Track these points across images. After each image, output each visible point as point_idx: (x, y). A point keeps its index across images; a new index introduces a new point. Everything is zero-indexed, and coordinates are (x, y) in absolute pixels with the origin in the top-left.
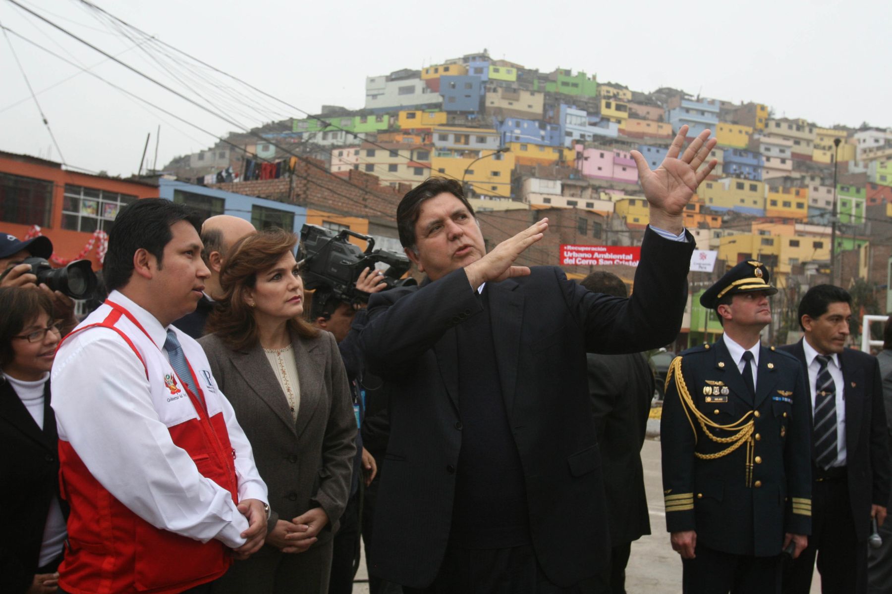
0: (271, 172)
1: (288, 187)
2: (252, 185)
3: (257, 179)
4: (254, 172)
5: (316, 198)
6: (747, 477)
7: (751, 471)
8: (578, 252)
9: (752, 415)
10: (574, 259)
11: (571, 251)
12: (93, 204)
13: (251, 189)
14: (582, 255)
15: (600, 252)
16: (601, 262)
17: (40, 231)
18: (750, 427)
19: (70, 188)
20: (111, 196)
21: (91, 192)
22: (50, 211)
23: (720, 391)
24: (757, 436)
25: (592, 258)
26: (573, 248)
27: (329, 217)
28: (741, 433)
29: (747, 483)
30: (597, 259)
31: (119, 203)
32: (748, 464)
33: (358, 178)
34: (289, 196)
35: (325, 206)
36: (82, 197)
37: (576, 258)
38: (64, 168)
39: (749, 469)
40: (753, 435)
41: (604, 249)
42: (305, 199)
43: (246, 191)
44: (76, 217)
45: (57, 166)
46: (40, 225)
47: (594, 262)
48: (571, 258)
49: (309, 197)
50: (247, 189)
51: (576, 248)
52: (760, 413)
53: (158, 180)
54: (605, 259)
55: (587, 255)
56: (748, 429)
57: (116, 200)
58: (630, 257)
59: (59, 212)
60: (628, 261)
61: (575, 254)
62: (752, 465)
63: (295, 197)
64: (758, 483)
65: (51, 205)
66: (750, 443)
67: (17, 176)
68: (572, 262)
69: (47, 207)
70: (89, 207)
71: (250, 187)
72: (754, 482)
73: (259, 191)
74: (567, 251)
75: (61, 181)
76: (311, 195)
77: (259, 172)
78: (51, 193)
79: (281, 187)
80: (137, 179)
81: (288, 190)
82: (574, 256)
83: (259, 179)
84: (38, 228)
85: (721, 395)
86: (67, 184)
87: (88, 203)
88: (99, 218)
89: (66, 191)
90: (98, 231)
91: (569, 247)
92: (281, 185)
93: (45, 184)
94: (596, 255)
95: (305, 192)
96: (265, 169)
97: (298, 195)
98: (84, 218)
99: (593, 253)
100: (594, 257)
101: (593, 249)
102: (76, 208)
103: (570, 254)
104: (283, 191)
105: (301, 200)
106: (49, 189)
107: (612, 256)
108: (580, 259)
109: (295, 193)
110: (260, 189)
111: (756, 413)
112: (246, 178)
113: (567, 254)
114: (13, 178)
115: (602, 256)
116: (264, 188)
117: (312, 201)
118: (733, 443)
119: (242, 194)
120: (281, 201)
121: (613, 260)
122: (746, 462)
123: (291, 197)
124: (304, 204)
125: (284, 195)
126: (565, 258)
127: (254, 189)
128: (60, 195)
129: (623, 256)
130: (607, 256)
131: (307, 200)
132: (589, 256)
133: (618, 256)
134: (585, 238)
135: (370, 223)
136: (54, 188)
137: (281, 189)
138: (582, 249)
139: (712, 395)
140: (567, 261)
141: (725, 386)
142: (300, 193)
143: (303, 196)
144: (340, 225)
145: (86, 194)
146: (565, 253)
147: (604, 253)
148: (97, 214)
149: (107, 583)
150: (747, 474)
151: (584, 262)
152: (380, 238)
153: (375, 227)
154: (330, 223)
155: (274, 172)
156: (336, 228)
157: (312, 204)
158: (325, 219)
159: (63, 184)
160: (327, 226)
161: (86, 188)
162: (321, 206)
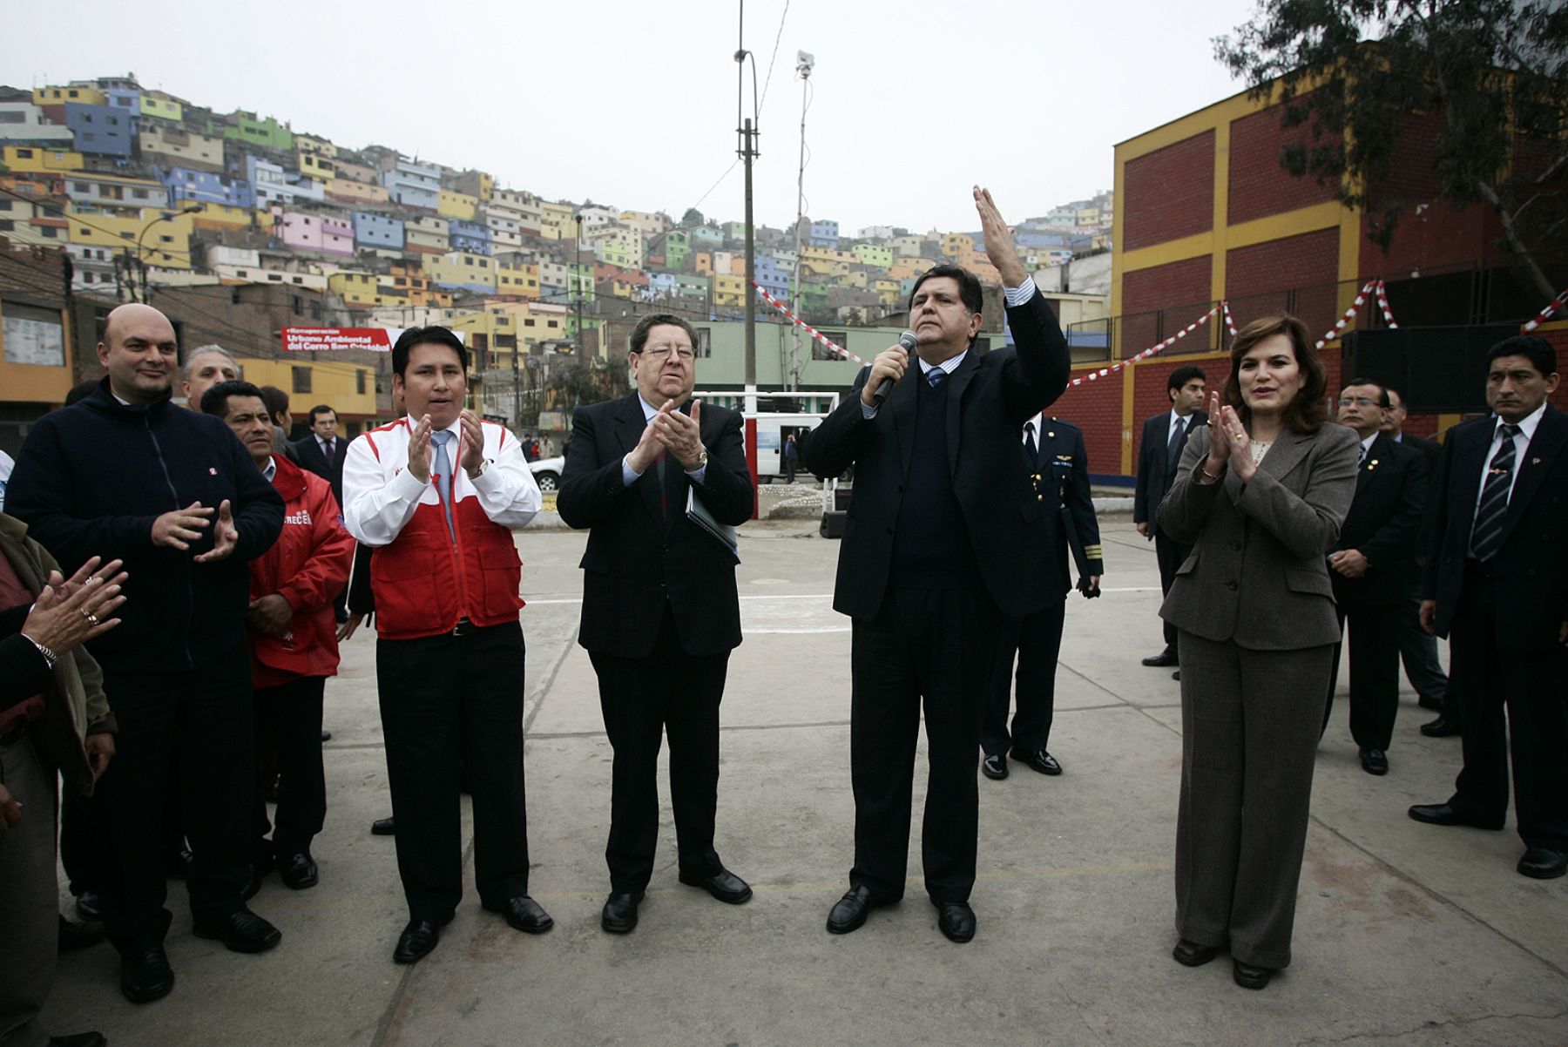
8: (305, 335)
9: (1035, 478)
10: (300, 344)
11: (297, 335)
14: (311, 339)
15: (332, 336)
16: (334, 346)
24: (1040, 497)
25: (323, 343)
26: (298, 331)
30: (329, 344)
37: (303, 343)
41: (337, 332)
47: (326, 347)
48: (297, 343)
51: (302, 331)
52: (1042, 476)
54: (338, 343)
55: (316, 339)
58: (369, 340)
60: (366, 344)
61: (301, 338)
68: (299, 347)
74: (291, 334)
82: (300, 340)
91: (293, 330)
94: (327, 339)
99: (323, 336)
100: (325, 340)
101: (323, 332)
103: (294, 338)
107: (346, 339)
108: (309, 344)
113: (291, 338)
115: (335, 339)
121: (349, 344)
126: (289, 342)
129: (360, 339)
130: (340, 339)
132: (320, 340)
133: (355, 340)
134: (302, 318)
135: (4, 301)
138: (310, 332)
140: (291, 347)
146: (289, 337)
147: (336, 335)
151: (314, 347)
152: (22, 321)
153: (14, 306)
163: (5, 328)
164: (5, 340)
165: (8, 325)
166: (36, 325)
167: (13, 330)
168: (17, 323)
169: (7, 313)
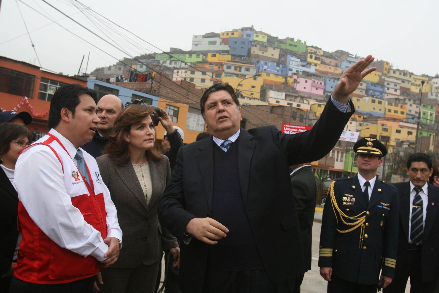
1: (150, 86)
2: (132, 84)
3: (135, 81)
4: (134, 78)
5: (164, 93)
6: (360, 244)
8: (291, 128)
9: (366, 213)
10: (289, 132)
12: (55, 88)
13: (132, 86)
14: (293, 130)
15: (302, 129)
17: (28, 100)
18: (363, 219)
19: (43, 79)
21: (54, 82)
22: (33, 90)
23: (351, 200)
24: (367, 224)
26: (288, 126)
27: (169, 102)
28: (358, 221)
32: (361, 237)
33: (185, 84)
34: (151, 91)
35: (168, 97)
36: (49, 84)
38: (41, 69)
39: (361, 240)
40: (364, 223)
41: (304, 128)
42: (158, 93)
43: (130, 87)
44: (45, 94)
45: (38, 68)
46: (28, 97)
49: (161, 92)
50: (130, 86)
51: (290, 126)
52: (370, 212)
53: (87, 78)
56: (362, 220)
59: (37, 91)
61: (289, 129)
62: (363, 238)
63: (153, 92)
64: (365, 247)
65: (33, 87)
66: (363, 227)
67: (18, 71)
69: (32, 88)
70: (52, 89)
71: (131, 85)
72: (363, 247)
73: (136, 87)
75: (39, 75)
76: (161, 91)
77: (137, 78)
78: (34, 81)
79: (147, 86)
80: (76, 77)
81: (150, 88)
83: (137, 81)
84: (26, 98)
85: (351, 202)
86: (42, 78)
87: (52, 87)
89: (41, 81)
91: (287, 126)
93: (32, 76)
95: (158, 89)
96: (140, 77)
97: (155, 91)
98: (49, 94)
99: (298, 129)
100: (299, 131)
101: (299, 127)
102: (46, 90)
103: (287, 129)
104: (148, 88)
105: (156, 93)
106: (33, 79)
109: (154, 89)
110: (136, 86)
111: (368, 213)
112: (130, 81)
113: (285, 129)
114: (16, 72)
116: (139, 86)
118: (354, 226)
119: (128, 88)
120: (147, 93)
122: (360, 236)
123: (152, 91)
124: (158, 95)
125: (148, 90)
127: (134, 86)
128: (38, 83)
131: (159, 93)
132: (296, 130)
134: (295, 121)
135: (189, 107)
136: (36, 79)
137: (147, 87)
138: (293, 127)
139: (347, 202)
141: (354, 197)
142: (156, 89)
143: (157, 91)
144: (174, 107)
145: (51, 83)
146: (285, 128)
149: (35, 274)
150: (360, 242)
152: (194, 114)
153: (192, 109)
154: (170, 105)
155: (144, 79)
156: (172, 108)
157: (162, 95)
158: (168, 103)
159: (40, 77)
160: (168, 107)
161: (51, 80)
162: (166, 97)
163: (188, 117)
164: (187, 121)
165: (189, 115)
166: (198, 116)
167: (190, 118)
168: (192, 115)
169: (189, 111)
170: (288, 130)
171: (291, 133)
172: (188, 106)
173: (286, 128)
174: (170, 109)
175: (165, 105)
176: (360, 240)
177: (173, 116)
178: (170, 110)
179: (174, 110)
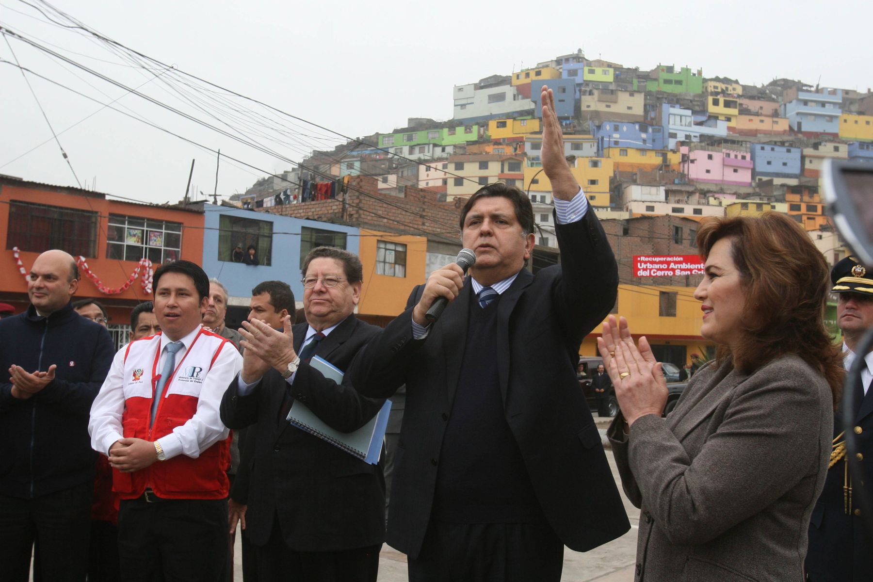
0: (326, 192)
1: (341, 206)
2: (306, 207)
3: (313, 200)
4: (311, 193)
5: (369, 218)
6: (846, 502)
7: (850, 495)
8: (652, 263)
10: (648, 271)
11: (646, 262)
12: (139, 233)
13: (304, 211)
14: (657, 266)
15: (676, 263)
16: (678, 273)
17: (85, 262)
19: (113, 217)
20: (156, 224)
21: (135, 221)
22: (95, 241)
24: (858, 455)
25: (668, 269)
26: (647, 259)
27: (382, 236)
28: (836, 451)
29: (846, 510)
30: (673, 270)
31: (164, 231)
32: (846, 487)
33: (415, 195)
34: (342, 217)
35: (379, 226)
36: (126, 226)
37: (651, 270)
38: (107, 198)
39: (848, 493)
41: (681, 259)
42: (357, 219)
43: (300, 213)
44: (122, 246)
45: (102, 196)
46: (84, 256)
47: (670, 273)
48: (644, 270)
49: (362, 216)
50: (302, 211)
51: (650, 259)
52: (863, 429)
53: (203, 206)
54: (682, 270)
55: (662, 266)
56: (844, 446)
57: (161, 228)
59: (103, 242)
61: (649, 265)
62: (850, 489)
63: (348, 217)
64: (858, 510)
65: (96, 235)
67: (61, 208)
68: (647, 273)
69: (92, 238)
70: (134, 236)
71: (303, 209)
72: (853, 510)
73: (313, 212)
74: (641, 262)
75: (105, 211)
76: (364, 214)
77: (315, 193)
78: (96, 223)
79: (335, 207)
80: (183, 206)
81: (341, 210)
82: (648, 267)
83: (316, 199)
84: (83, 259)
86: (111, 214)
87: (133, 232)
88: (144, 246)
89: (110, 221)
90: (143, 259)
91: (643, 259)
92: (333, 206)
93: (90, 214)
94: (672, 266)
95: (357, 212)
96: (320, 190)
97: (351, 215)
98: (127, 246)
99: (668, 263)
100: (670, 267)
101: (669, 259)
102: (121, 238)
103: (644, 266)
104: (336, 211)
105: (354, 220)
106: (93, 220)
107: (689, 266)
108: (656, 271)
109: (348, 213)
110: (313, 210)
111: (858, 429)
112: (304, 200)
113: (641, 266)
114: (57, 210)
115: (679, 266)
116: (318, 209)
117: (365, 221)
119: (291, 217)
120: (333, 222)
121: (691, 270)
122: (844, 485)
123: (345, 217)
124: (357, 223)
125: (337, 215)
126: (639, 270)
127: (308, 210)
128: (105, 225)
130: (684, 266)
131: (360, 219)
132: (665, 266)
133: (696, 266)
135: (429, 241)
136: (99, 218)
137: (334, 210)
138: (657, 259)
140: (641, 273)
142: (353, 212)
143: (356, 216)
144: (396, 244)
145: (130, 223)
146: (639, 264)
147: (680, 262)
148: (143, 244)
150: (846, 498)
151: (659, 273)
152: (440, 256)
153: (436, 245)
154: (385, 242)
155: (329, 192)
156: (392, 247)
157: (366, 223)
158: (379, 238)
159: (107, 215)
160: (382, 246)
161: (130, 217)
162: (375, 226)
163: (427, 262)
164: (427, 270)
165: (430, 259)
166: (449, 258)
167: (433, 263)
168: (437, 257)
169: (430, 250)
170: (647, 267)
171: (654, 272)
172: (425, 239)
173: (643, 264)
174: (386, 249)
175: (376, 242)
176: (845, 494)
177: (396, 263)
178: (388, 252)
179: (395, 251)
